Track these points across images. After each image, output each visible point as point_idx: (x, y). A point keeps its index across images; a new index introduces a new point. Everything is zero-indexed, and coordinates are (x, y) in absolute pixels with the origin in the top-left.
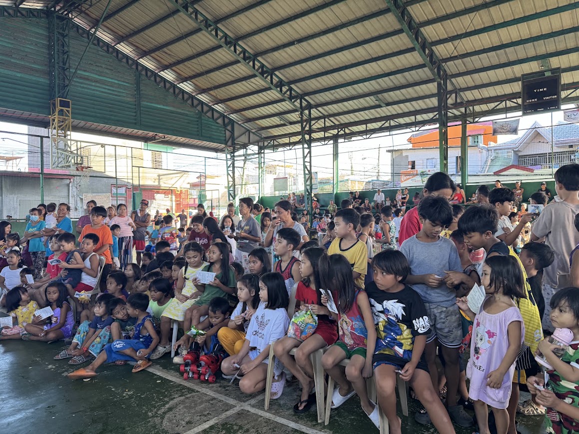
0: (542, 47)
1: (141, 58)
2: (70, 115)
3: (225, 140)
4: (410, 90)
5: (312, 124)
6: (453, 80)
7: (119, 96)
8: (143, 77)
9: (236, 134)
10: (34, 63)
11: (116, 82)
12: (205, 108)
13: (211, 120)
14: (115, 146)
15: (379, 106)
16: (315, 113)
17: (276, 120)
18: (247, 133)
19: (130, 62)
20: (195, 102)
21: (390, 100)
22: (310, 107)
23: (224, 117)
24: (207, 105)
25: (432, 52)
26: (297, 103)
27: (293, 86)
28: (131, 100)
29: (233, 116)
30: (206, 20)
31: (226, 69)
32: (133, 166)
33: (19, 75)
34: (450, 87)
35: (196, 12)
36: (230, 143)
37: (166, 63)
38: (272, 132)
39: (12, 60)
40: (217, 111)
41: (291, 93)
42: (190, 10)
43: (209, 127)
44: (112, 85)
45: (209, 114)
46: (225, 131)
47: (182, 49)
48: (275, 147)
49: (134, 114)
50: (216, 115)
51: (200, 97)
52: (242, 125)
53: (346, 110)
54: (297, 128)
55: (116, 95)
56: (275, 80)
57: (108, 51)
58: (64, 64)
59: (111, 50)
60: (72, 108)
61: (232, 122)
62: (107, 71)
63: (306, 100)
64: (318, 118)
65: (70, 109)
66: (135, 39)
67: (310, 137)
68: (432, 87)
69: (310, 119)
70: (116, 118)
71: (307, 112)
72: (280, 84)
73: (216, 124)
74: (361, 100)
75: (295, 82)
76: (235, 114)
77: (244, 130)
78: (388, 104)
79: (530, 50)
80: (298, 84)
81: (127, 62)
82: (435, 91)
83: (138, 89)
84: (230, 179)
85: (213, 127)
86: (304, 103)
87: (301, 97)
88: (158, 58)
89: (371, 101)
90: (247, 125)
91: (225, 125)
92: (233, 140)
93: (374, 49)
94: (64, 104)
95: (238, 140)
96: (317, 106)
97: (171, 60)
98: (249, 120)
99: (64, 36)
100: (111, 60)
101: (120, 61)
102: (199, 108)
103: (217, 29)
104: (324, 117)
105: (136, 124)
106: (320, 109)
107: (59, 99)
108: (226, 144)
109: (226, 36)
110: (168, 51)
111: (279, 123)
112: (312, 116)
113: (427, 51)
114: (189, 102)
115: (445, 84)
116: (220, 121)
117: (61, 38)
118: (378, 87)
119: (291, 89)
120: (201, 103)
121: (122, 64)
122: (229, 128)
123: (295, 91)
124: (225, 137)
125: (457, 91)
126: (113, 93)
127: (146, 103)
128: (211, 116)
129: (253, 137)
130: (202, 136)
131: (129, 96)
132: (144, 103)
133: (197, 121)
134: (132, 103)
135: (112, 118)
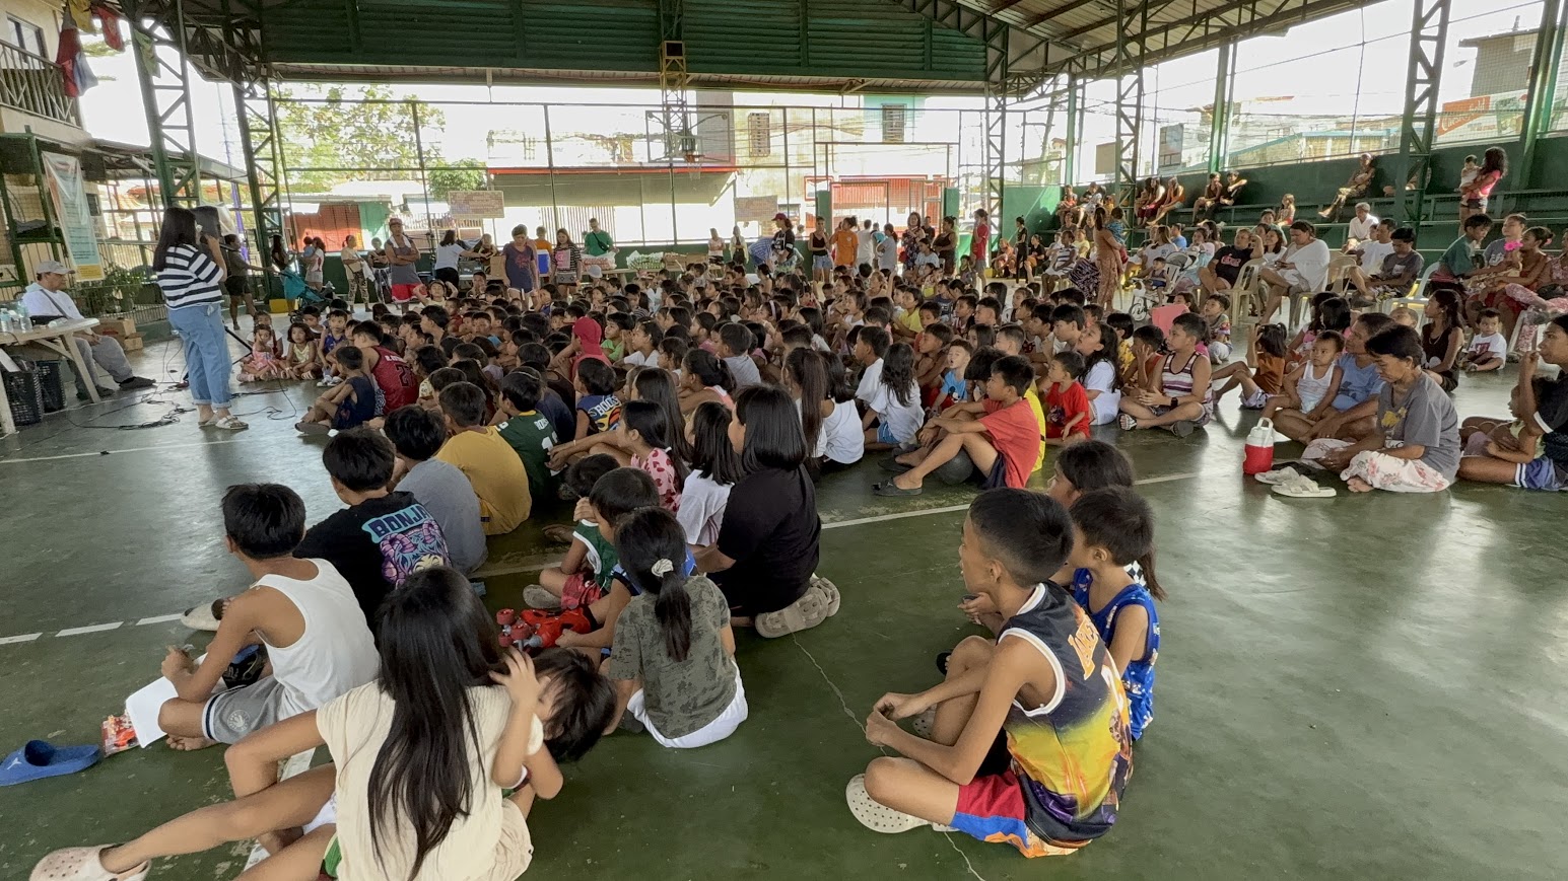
2: (684, 68)
3: (985, 71)
5: (1148, 15)
7: (769, 16)
9: (1013, 52)
12: (942, 8)
13: (954, 32)
14: (784, 108)
23: (986, 19)
28: (791, 19)
29: (1006, 16)
32: (815, 143)
36: (996, 75)
38: (1099, 36)
40: (969, 9)
43: (949, 49)
46: (985, 51)
49: (795, 47)
50: (965, 19)
52: (1029, 29)
60: (688, 53)
61: (1003, 27)
65: (683, 58)
67: (1142, 49)
70: (764, 60)
73: (965, 40)
76: (1007, 10)
77: (1032, 41)
84: (994, 154)
85: (958, 47)
90: (1041, 30)
91: (986, 38)
92: (1006, 66)
94: (674, 50)
95: (1012, 67)
102: (929, 10)
105: (799, 64)
107: (665, 42)
108: (987, 79)
114: (907, 2)
116: (974, 30)
122: (996, 42)
124: (986, 64)
126: (757, 11)
127: (818, 20)
128: (955, 24)
129: (1057, 54)
130: (931, 69)
131: (788, 12)
132: (814, 22)
133: (923, 40)
134: (792, 26)
135: (757, 59)
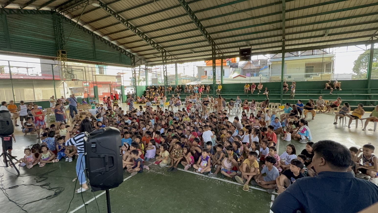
0: (246, 37)
1: (95, 31)
2: (66, 57)
4: (203, 48)
6: (218, 46)
7: (86, 47)
8: (96, 38)
9: (136, 61)
10: (48, 34)
11: (84, 41)
12: (123, 51)
13: (125, 55)
14: (85, 67)
15: (192, 53)
16: (167, 54)
17: (152, 56)
18: (140, 60)
19: (90, 32)
20: (118, 48)
21: (196, 51)
22: (165, 52)
23: (130, 54)
24: (123, 49)
25: (210, 36)
26: (161, 51)
27: (158, 44)
28: (91, 49)
29: (134, 54)
30: (123, 19)
31: (132, 37)
32: (93, 75)
33: (42, 40)
34: (216, 48)
35: (119, 17)
36: (133, 65)
37: (105, 33)
38: (150, 60)
39: (38, 33)
40: (127, 52)
41: (158, 47)
42: (117, 16)
43: (124, 59)
44: (82, 43)
45: (124, 53)
46: (131, 60)
47: (113, 29)
48: (152, 65)
49: (93, 55)
50: (127, 53)
51: (120, 46)
52: (138, 57)
53: (180, 53)
54: (161, 59)
55: (85, 47)
56: (152, 42)
57: (80, 28)
58: (61, 35)
59: (81, 27)
61: (134, 56)
62: (80, 37)
63: (164, 49)
64: (169, 56)
65: (66, 55)
66: (92, 24)
68: (210, 48)
69: (166, 56)
71: (165, 53)
72: (154, 43)
74: (186, 50)
75: (159, 43)
77: (139, 59)
78: (195, 52)
79: (242, 38)
80: (161, 44)
81: (89, 33)
82: (211, 49)
83: (94, 44)
85: (126, 58)
86: (163, 50)
87: (162, 48)
88: (102, 31)
89: (189, 51)
90: (140, 57)
91: (131, 57)
93: (189, 34)
94: (63, 52)
95: (136, 63)
96: (169, 51)
97: (108, 33)
98: (141, 55)
99: (60, 22)
100: (81, 32)
101: (85, 32)
102: (120, 51)
103: (127, 23)
104: (171, 55)
105: (94, 59)
106: (170, 52)
107: (61, 50)
108: (132, 65)
109: (131, 26)
110: (107, 29)
111: (153, 57)
112: (167, 55)
113: (208, 36)
114: (116, 48)
115: (215, 47)
116: (129, 56)
117: (59, 23)
118: (191, 47)
119: (158, 45)
120: (121, 49)
121: (86, 33)
122: (133, 58)
123: (159, 46)
124: (131, 62)
125: (219, 49)
126: (83, 46)
127: (98, 50)
128: (125, 54)
129: (143, 62)
130: (122, 62)
131: (90, 47)
132: (97, 50)
133: (119, 56)
134: (91, 50)
135: (84, 57)
